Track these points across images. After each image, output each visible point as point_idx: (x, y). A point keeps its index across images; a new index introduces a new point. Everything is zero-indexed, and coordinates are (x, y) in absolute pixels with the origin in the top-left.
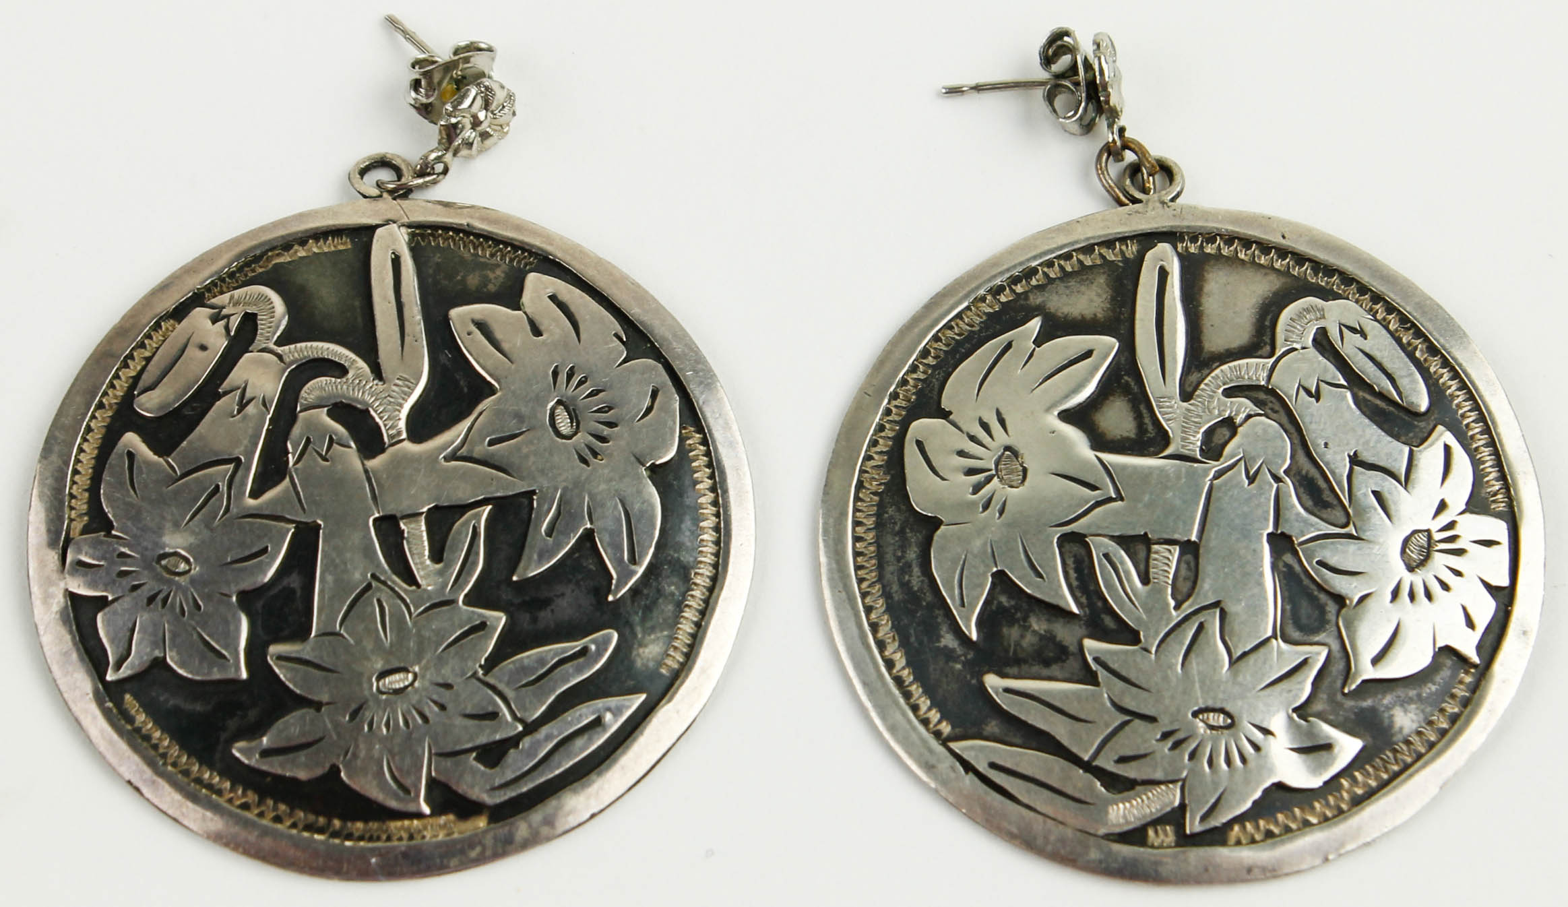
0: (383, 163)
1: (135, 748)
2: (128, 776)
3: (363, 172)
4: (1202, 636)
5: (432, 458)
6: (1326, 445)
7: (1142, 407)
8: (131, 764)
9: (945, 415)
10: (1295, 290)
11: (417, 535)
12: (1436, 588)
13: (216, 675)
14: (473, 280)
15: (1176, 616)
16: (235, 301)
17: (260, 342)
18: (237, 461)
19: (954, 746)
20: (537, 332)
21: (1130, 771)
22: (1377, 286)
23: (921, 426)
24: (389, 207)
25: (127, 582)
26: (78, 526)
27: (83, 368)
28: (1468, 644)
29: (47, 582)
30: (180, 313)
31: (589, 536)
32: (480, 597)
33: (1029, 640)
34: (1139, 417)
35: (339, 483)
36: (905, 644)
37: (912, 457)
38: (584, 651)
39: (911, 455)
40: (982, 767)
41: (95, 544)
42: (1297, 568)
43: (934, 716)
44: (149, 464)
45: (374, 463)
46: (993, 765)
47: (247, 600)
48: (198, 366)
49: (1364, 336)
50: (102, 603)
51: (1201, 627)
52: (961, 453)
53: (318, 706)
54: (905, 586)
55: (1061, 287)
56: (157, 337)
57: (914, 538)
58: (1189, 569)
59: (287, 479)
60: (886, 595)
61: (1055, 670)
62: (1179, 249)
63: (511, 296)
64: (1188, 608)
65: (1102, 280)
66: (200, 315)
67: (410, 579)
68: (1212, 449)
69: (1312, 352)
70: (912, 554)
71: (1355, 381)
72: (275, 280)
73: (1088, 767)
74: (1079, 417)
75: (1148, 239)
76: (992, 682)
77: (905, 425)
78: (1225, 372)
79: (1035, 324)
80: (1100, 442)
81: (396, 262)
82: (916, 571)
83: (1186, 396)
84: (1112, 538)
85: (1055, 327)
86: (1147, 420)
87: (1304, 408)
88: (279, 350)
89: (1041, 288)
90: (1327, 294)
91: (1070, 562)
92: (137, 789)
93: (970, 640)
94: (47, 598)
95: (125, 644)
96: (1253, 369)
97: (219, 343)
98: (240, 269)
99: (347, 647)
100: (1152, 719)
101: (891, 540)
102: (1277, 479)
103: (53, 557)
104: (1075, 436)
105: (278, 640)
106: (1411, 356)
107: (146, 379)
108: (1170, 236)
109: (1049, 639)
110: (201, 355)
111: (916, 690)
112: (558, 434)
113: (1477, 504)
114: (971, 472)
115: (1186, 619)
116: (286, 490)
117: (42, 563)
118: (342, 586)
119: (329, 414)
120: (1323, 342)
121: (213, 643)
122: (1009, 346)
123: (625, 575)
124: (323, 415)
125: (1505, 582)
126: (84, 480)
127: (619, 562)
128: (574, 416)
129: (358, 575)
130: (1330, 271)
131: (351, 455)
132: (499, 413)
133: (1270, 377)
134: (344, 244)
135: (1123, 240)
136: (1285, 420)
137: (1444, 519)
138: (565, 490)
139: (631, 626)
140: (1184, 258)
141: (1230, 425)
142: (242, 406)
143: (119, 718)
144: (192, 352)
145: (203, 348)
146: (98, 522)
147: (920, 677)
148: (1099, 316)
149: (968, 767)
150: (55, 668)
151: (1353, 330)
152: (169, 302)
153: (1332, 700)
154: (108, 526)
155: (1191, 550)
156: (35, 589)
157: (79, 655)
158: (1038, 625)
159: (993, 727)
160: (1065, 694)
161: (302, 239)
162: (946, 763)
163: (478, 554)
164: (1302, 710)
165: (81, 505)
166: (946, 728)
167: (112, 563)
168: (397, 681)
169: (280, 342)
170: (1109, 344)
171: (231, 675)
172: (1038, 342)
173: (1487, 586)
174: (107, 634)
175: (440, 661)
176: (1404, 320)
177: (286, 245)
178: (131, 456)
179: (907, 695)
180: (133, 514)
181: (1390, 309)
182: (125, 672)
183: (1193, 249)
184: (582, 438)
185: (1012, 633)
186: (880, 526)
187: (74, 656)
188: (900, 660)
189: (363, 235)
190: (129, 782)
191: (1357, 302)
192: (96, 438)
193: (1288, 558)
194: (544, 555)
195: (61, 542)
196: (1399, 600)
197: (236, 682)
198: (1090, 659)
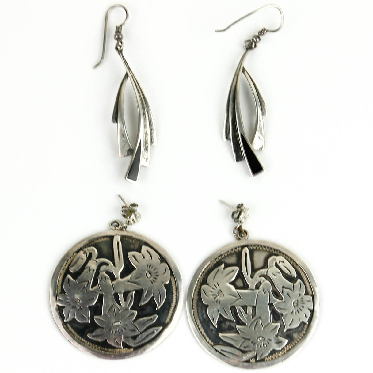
0: (116, 222)
1: (69, 334)
2: (68, 339)
3: (112, 224)
4: (258, 324)
5: (124, 282)
6: (278, 285)
7: (244, 281)
8: (69, 337)
9: (208, 284)
10: (271, 255)
11: (121, 297)
12: (299, 310)
13: (85, 321)
14: (132, 247)
15: (253, 320)
16: (88, 250)
17: (93, 258)
18: (88, 282)
19: (215, 347)
20: (144, 257)
21: (246, 349)
22: (286, 253)
23: (204, 286)
24: (116, 232)
25: (68, 304)
26: (59, 292)
27: (60, 262)
28: (306, 321)
29: (53, 303)
30: (78, 252)
31: (153, 297)
32: (133, 308)
33: (226, 327)
34: (243, 283)
35: (107, 286)
36: (204, 328)
37: (202, 293)
38: (151, 319)
39: (202, 292)
40: (220, 351)
41: (62, 296)
42: (274, 309)
43: (210, 341)
44: (72, 281)
45: (114, 282)
46: (222, 350)
47: (90, 308)
48: (81, 263)
49: (284, 262)
50: (64, 307)
51: (257, 322)
52: (211, 292)
53: (103, 328)
54: (203, 318)
55: (227, 258)
56: (73, 256)
57: (204, 309)
58: (254, 310)
59: (98, 285)
60: (199, 319)
61: (232, 331)
62: (249, 248)
63: (139, 250)
64: (255, 318)
65: (235, 255)
66: (81, 252)
67: (120, 304)
68: (257, 287)
69: (275, 267)
70: (204, 312)
71: (283, 272)
72: (96, 246)
73: (239, 349)
74: (233, 283)
75: (243, 247)
76: (220, 335)
77: (200, 287)
78: (258, 273)
79: (223, 265)
80: (236, 288)
81: (118, 243)
82: (205, 315)
83: (252, 277)
84: (240, 306)
85: (227, 266)
86: (245, 283)
87: (274, 278)
88: (96, 260)
89: (224, 258)
90: (277, 255)
91: (233, 311)
92: (70, 342)
93: (216, 328)
94: (53, 306)
95: (68, 315)
96: (264, 271)
97: (85, 258)
98: (89, 243)
99: (108, 317)
100: (249, 340)
101: (200, 309)
102: (269, 292)
103: (54, 298)
104: (232, 287)
105: (96, 315)
106: (293, 266)
107: (72, 264)
108: (247, 246)
109: (230, 326)
110: (81, 260)
111: (207, 337)
112: (147, 277)
113: (307, 293)
114: (213, 295)
115: (255, 320)
116: (97, 288)
117: (52, 299)
118: (108, 306)
119: (106, 273)
120: (276, 265)
121: (84, 316)
122: (219, 270)
123: (159, 305)
124: (104, 273)
125: (312, 308)
126: (60, 283)
127: (158, 302)
128: (150, 274)
129: (110, 304)
130: (277, 250)
131: (109, 281)
132: (136, 273)
133: (267, 273)
134: (108, 239)
135: (238, 247)
136: (270, 280)
137: (300, 297)
138: (149, 288)
139: (160, 314)
140: (250, 250)
141: (260, 283)
142: (89, 271)
143: (66, 329)
144: (80, 260)
145: (82, 259)
146: (63, 292)
147: (207, 334)
148: (235, 263)
149: (217, 351)
150: (55, 319)
151: (282, 262)
152: (76, 250)
153: (282, 333)
154: (64, 293)
155: (254, 308)
156: (51, 304)
157: (59, 316)
158: (228, 323)
159: (221, 343)
160: (234, 336)
161: (100, 238)
162: (213, 351)
163: (132, 301)
164: (277, 336)
165: (60, 288)
166: (212, 344)
167: (65, 299)
168: (117, 324)
169: (96, 258)
170: (237, 269)
171: (87, 321)
172: (224, 269)
173: (309, 309)
174: (64, 313)
175: (125, 320)
176: (291, 259)
177: (98, 239)
178: (69, 280)
179: (205, 338)
180: (69, 291)
181: (288, 257)
182: (68, 320)
183: (251, 248)
184: (152, 278)
185: (223, 325)
186: (197, 306)
187: (58, 317)
188: (203, 332)
189: (112, 238)
190: (69, 341)
191: (282, 256)
192: (62, 275)
193: (273, 307)
194: (145, 301)
195: (56, 295)
196: (293, 314)
197: (88, 323)
198: (238, 329)
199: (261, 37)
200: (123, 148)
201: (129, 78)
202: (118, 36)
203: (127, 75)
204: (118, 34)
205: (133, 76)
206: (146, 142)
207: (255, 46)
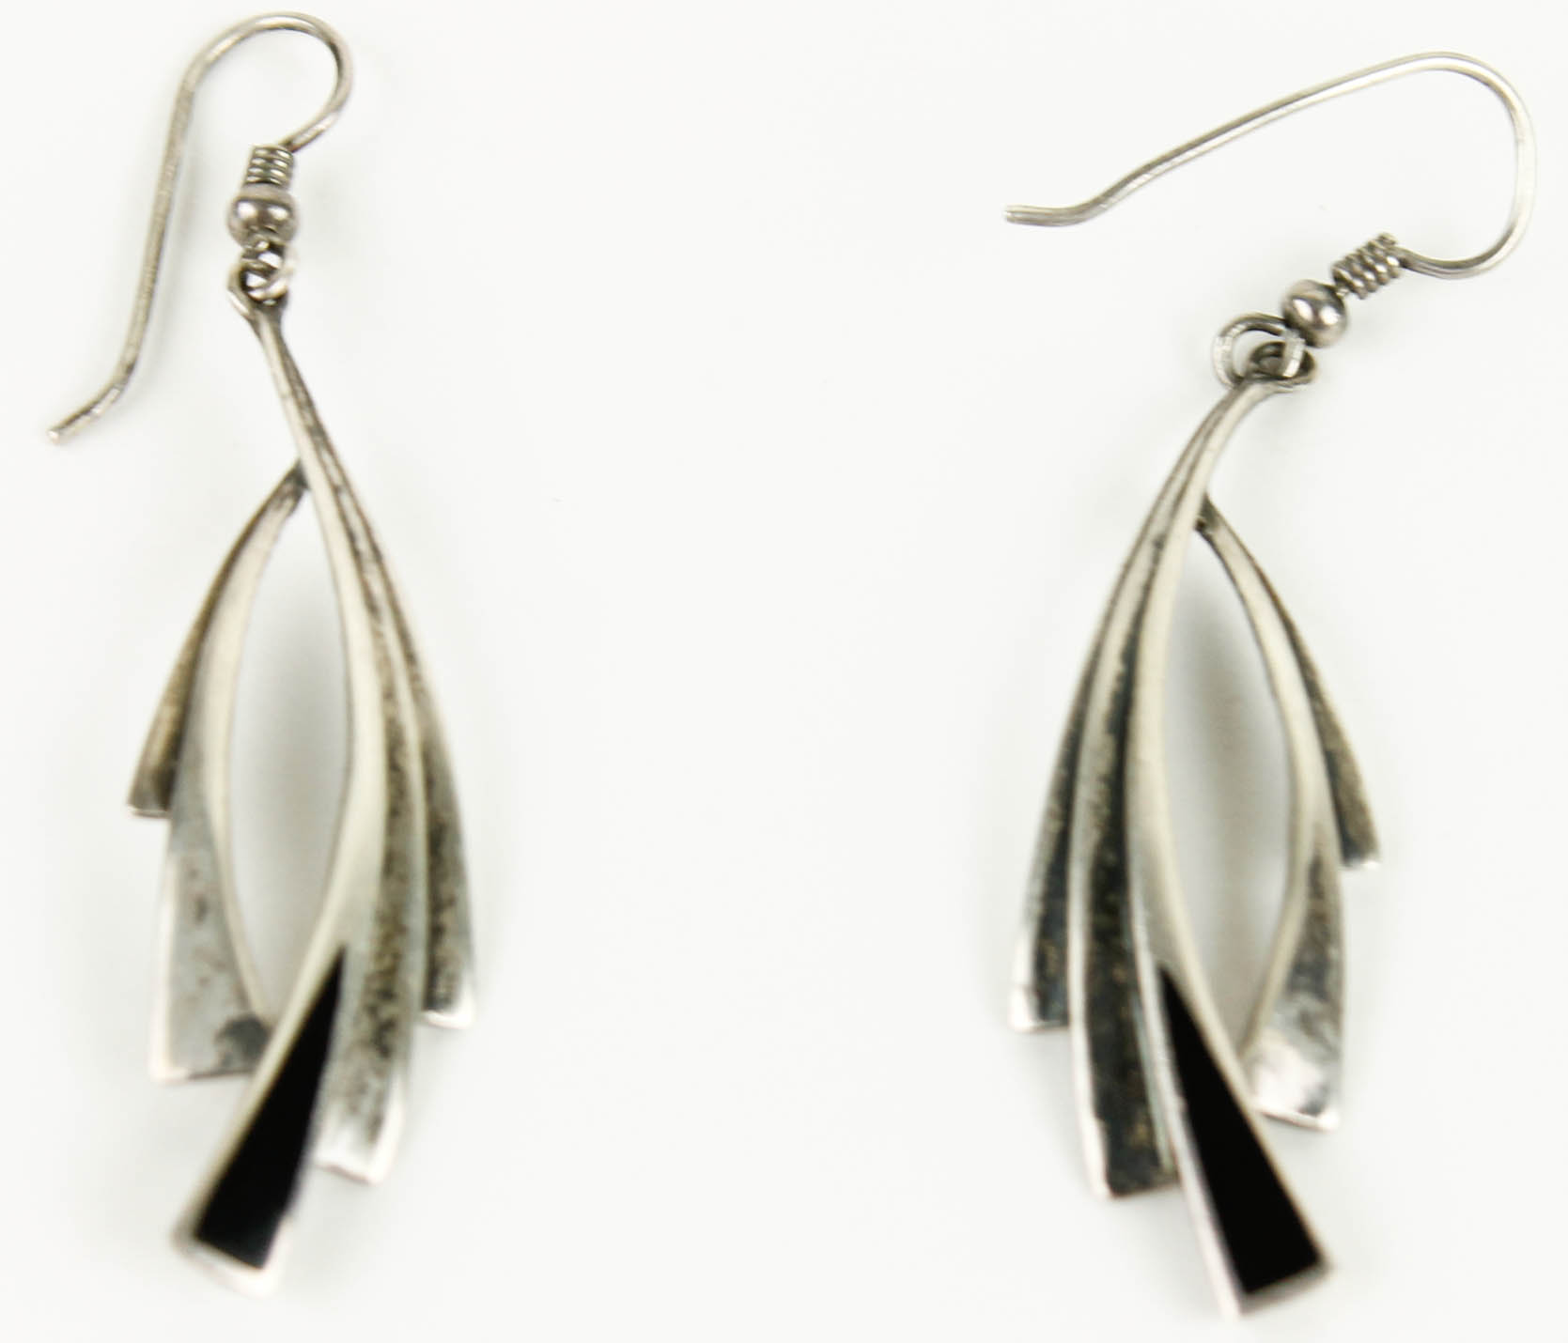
199: (1351, 301)
200: (185, 1007)
201: (307, 501)
202: (263, 204)
203: (296, 482)
204: (264, 192)
205: (340, 489)
206: (385, 988)
207: (1307, 365)
